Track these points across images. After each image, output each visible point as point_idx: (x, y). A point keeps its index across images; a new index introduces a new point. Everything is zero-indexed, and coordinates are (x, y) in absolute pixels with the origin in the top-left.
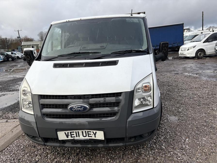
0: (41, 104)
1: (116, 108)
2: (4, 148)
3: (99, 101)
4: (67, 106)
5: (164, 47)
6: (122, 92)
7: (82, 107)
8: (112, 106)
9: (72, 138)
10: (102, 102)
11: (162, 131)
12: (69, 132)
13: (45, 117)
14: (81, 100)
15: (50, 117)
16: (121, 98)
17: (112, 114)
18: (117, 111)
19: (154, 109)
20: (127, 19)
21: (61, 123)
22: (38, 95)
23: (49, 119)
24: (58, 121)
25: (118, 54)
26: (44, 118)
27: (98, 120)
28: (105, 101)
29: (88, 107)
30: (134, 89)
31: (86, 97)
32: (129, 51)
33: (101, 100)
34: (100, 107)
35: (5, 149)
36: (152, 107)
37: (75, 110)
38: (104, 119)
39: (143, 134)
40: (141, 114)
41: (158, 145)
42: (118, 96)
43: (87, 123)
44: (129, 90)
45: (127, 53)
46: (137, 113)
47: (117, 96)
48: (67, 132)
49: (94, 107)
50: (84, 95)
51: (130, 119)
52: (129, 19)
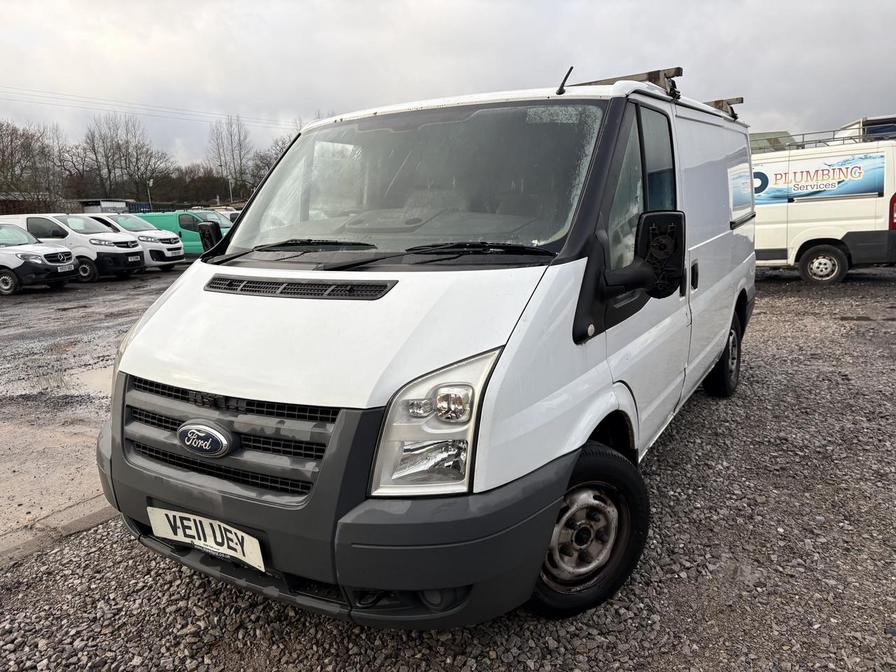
0: (128, 406)
1: (310, 467)
2: (88, 526)
3: (262, 430)
4: (179, 425)
5: (655, 235)
6: (339, 409)
7: (207, 437)
8: (300, 454)
9: (188, 540)
10: (269, 432)
11: (622, 611)
12: (178, 514)
13: (132, 451)
14: (215, 414)
15: (143, 454)
16: (330, 428)
17: (297, 486)
18: (309, 475)
19: (470, 497)
20: (532, 111)
21: (158, 480)
22: (127, 374)
23: (140, 457)
24: (154, 472)
25: (435, 257)
26: (129, 452)
27: (252, 494)
28: (278, 430)
29: (225, 442)
30: (390, 403)
31: (233, 404)
32: (473, 246)
33: (268, 424)
34: (266, 450)
35: (90, 529)
36: (464, 489)
37: (191, 446)
38: (269, 498)
39: (422, 592)
40: (402, 507)
41: (552, 665)
42: (327, 420)
43: (220, 499)
44: (362, 403)
45: (468, 253)
46: (388, 501)
47: (322, 419)
48: (171, 514)
49: (250, 448)
50: (227, 399)
51: (348, 519)
52: (541, 109)
